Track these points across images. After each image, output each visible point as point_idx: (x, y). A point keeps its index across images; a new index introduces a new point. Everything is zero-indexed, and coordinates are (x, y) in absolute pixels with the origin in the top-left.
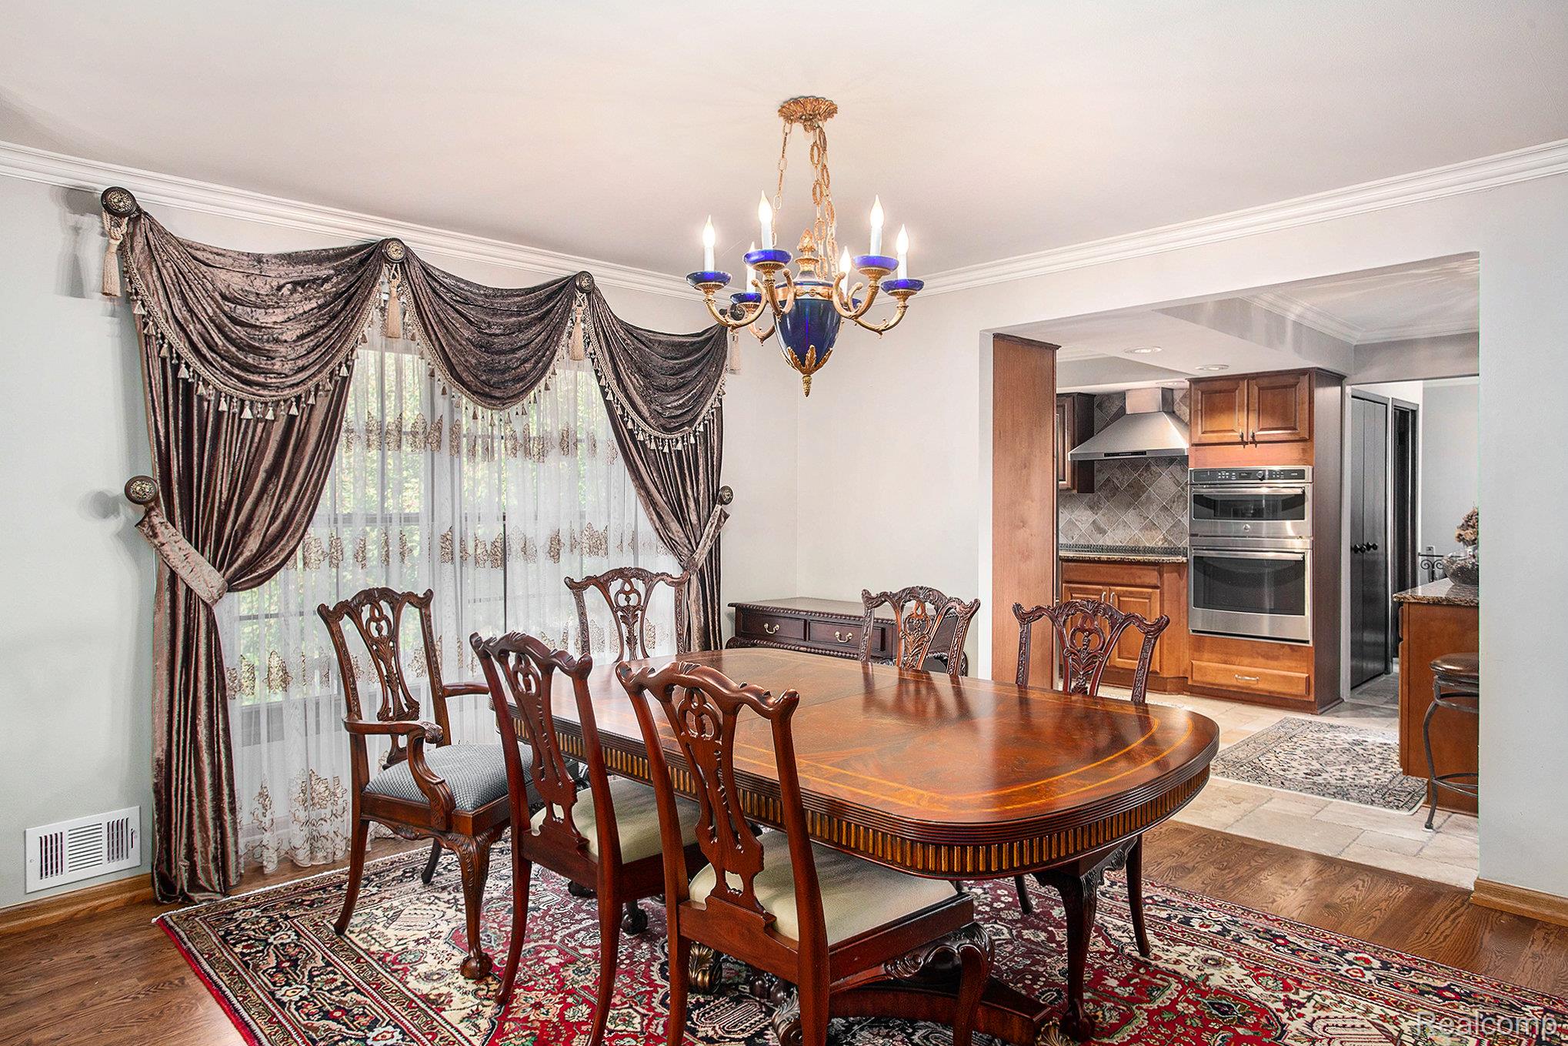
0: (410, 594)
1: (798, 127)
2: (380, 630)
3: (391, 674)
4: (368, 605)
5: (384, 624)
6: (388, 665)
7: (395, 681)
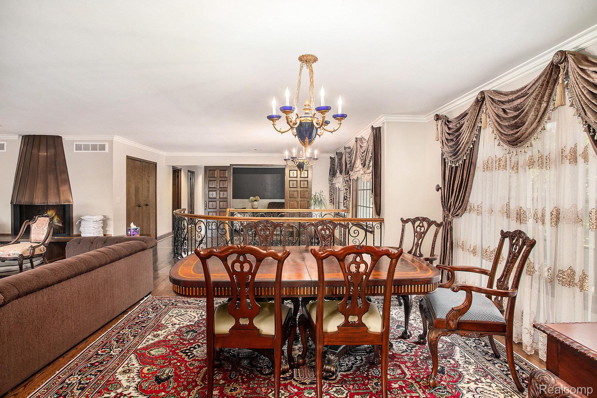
0: (435, 222)
1: (305, 66)
2: (421, 230)
3: (417, 243)
4: (419, 222)
5: (423, 229)
6: (418, 240)
7: (418, 245)
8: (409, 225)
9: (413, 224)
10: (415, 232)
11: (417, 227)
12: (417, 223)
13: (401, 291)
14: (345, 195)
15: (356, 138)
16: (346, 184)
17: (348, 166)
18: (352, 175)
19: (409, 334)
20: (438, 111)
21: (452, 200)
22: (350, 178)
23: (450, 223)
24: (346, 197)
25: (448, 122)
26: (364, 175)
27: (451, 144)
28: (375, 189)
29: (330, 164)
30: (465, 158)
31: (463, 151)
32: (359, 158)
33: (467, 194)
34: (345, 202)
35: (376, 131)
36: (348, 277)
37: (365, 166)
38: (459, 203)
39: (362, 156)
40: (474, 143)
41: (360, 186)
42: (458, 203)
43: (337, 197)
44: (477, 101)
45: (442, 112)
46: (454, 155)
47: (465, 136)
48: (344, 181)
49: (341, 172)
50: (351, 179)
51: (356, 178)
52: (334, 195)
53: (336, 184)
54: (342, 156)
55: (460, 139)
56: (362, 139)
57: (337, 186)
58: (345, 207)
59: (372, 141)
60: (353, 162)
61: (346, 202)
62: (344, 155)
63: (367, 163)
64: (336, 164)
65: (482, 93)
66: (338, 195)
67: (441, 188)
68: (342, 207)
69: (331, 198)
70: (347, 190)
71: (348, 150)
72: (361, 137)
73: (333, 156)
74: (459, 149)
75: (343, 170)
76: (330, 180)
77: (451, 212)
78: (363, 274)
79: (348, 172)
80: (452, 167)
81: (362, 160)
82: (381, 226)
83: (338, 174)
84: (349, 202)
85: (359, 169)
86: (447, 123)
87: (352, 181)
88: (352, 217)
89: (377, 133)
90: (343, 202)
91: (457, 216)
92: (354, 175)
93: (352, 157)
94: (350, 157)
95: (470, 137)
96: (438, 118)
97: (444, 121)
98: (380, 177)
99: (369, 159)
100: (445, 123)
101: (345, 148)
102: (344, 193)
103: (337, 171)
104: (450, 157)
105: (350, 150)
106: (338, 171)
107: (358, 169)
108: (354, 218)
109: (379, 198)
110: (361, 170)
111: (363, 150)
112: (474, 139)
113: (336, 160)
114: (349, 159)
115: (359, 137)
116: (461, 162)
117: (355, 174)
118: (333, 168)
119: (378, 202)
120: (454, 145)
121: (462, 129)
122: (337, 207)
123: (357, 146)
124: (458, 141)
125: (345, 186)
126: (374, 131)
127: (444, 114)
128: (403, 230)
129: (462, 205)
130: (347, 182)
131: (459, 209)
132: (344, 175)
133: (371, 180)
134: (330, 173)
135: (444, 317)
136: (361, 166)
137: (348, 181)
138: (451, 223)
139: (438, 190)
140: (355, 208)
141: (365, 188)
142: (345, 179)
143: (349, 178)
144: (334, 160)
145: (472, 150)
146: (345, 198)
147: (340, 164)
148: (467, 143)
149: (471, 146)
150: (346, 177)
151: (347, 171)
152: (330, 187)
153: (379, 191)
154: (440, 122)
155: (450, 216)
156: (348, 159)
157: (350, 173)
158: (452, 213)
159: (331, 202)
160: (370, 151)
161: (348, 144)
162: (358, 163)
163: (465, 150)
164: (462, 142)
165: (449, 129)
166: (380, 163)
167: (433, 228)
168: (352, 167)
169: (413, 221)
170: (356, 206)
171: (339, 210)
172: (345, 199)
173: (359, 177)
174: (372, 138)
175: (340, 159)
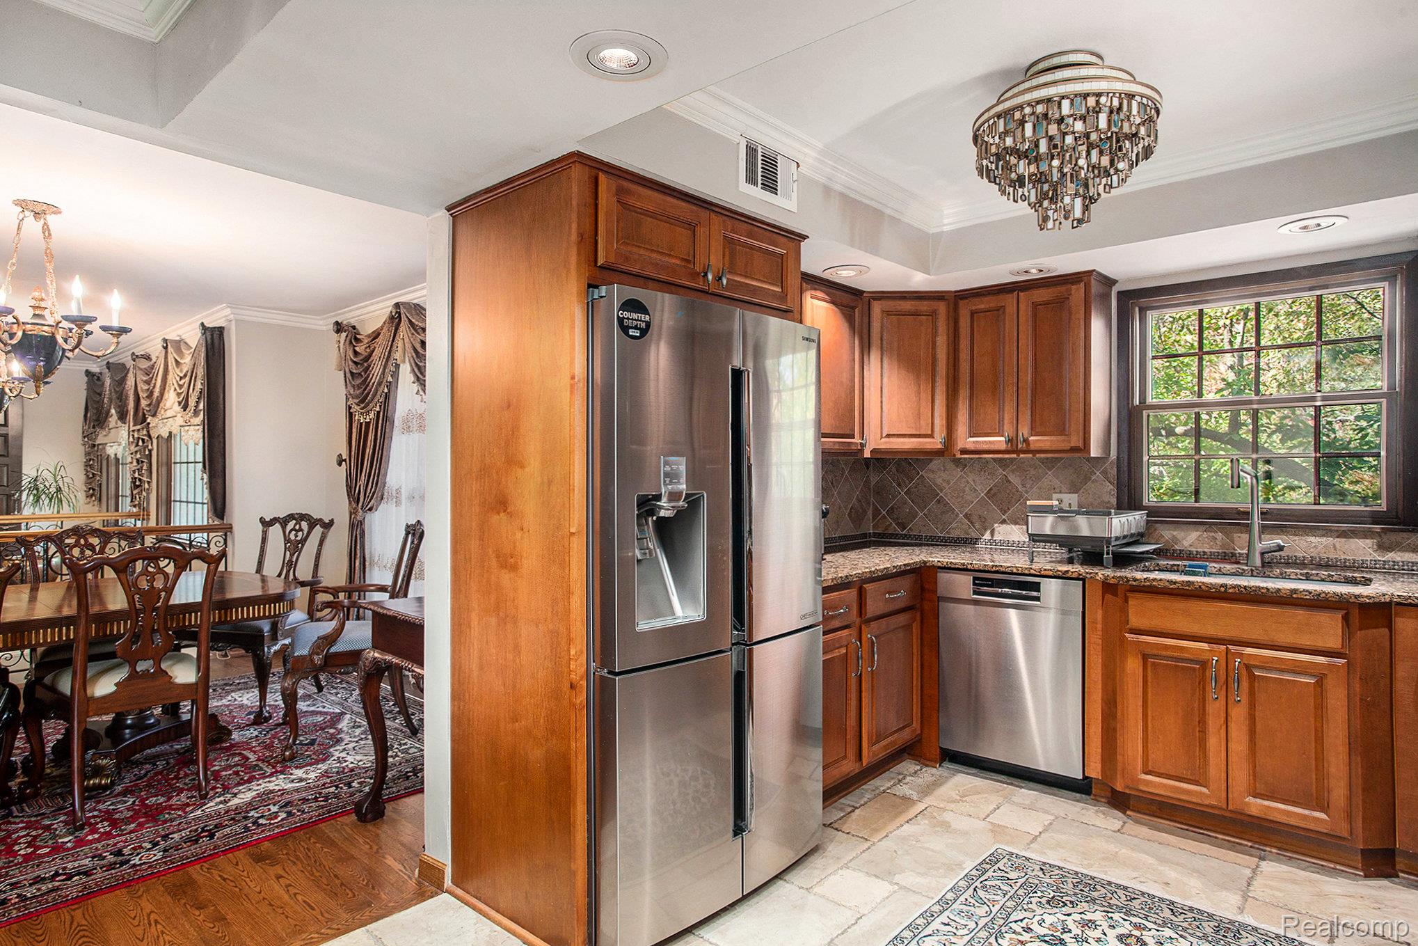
0: (321, 520)
2: (296, 536)
3: (290, 561)
4: (294, 522)
5: (300, 534)
6: (292, 555)
7: (290, 565)
8: (276, 530)
9: (284, 528)
10: (287, 540)
11: (290, 532)
12: (291, 525)
13: (231, 617)
14: (136, 475)
15: (165, 341)
16: (137, 449)
17: (144, 403)
18: (154, 427)
19: (267, 715)
20: (340, 314)
21: (362, 482)
22: (148, 432)
23: (361, 523)
24: (140, 480)
25: (357, 340)
26: (187, 428)
27: (358, 381)
28: (210, 461)
29: (88, 389)
30: (378, 409)
31: (374, 396)
32: (173, 389)
33: (382, 471)
34: (134, 492)
35: (212, 335)
36: (133, 596)
37: (188, 410)
38: (372, 487)
39: (181, 386)
40: (389, 385)
41: (179, 453)
42: (369, 487)
43: (112, 482)
44: (392, 318)
45: (347, 317)
46: (362, 401)
47: (376, 370)
48: (131, 439)
49: (122, 417)
50: (154, 434)
51: (165, 435)
52: (101, 476)
53: (108, 448)
54: (126, 375)
55: (369, 375)
56: (179, 345)
57: (111, 451)
58: (135, 506)
59: (203, 355)
60: (156, 393)
61: (139, 493)
62: (131, 375)
63: (192, 403)
64: (107, 392)
65: (397, 305)
66: (113, 475)
67: (345, 460)
68: (126, 506)
69: (90, 483)
70: (142, 462)
71: (144, 364)
72: (178, 338)
73: (95, 369)
74: (369, 393)
75: (127, 410)
76: (86, 434)
77: (360, 504)
78: (161, 591)
79: (144, 419)
80: (361, 423)
81: (179, 394)
82: (225, 540)
83: (113, 419)
84: (148, 494)
85: (174, 414)
86: (353, 341)
87: (155, 441)
88: (157, 524)
89: (215, 341)
90: (128, 492)
91: (370, 509)
92: (160, 428)
93: (155, 384)
94: (148, 382)
95: (383, 373)
96: (339, 328)
97: (349, 337)
98: (222, 435)
99: (196, 393)
100: (351, 342)
101: (135, 357)
102: (134, 471)
103: (108, 412)
104: (358, 405)
105: (149, 364)
106: (113, 411)
107: (169, 413)
108: (162, 524)
109: (220, 481)
110: (179, 415)
111: (181, 371)
112: (390, 379)
113: (108, 382)
114: (146, 387)
115: (172, 336)
116: (372, 415)
117: (165, 424)
118: (98, 402)
119: (219, 489)
120: (361, 384)
121: (372, 358)
122: (112, 507)
123: (166, 358)
124: (366, 379)
125: (136, 452)
126: (208, 334)
127: (353, 322)
128: (264, 540)
129: (376, 489)
130: (141, 443)
131: (370, 500)
132: (132, 424)
133: (201, 441)
134: (85, 416)
135: (305, 652)
136: (177, 408)
137: (143, 440)
138: (361, 525)
139: (340, 464)
140: (164, 509)
141: (191, 459)
142: (136, 436)
143: (145, 432)
144: (99, 379)
145: (387, 396)
146: (135, 483)
147: (121, 398)
148: (380, 384)
149: (386, 390)
150: (139, 430)
151: (141, 414)
152: (87, 454)
153: (220, 467)
154: (344, 335)
155: (360, 510)
156: (142, 387)
157: (148, 421)
158: (363, 506)
159: (92, 496)
160: (200, 376)
161: (141, 348)
162: (171, 399)
163: (378, 396)
164: (373, 381)
165: (356, 353)
166: (222, 406)
167: (318, 530)
168: (155, 408)
169: (283, 522)
170: (169, 501)
171: (117, 514)
172: (136, 485)
173: (175, 430)
174: (204, 349)
175: (121, 382)
